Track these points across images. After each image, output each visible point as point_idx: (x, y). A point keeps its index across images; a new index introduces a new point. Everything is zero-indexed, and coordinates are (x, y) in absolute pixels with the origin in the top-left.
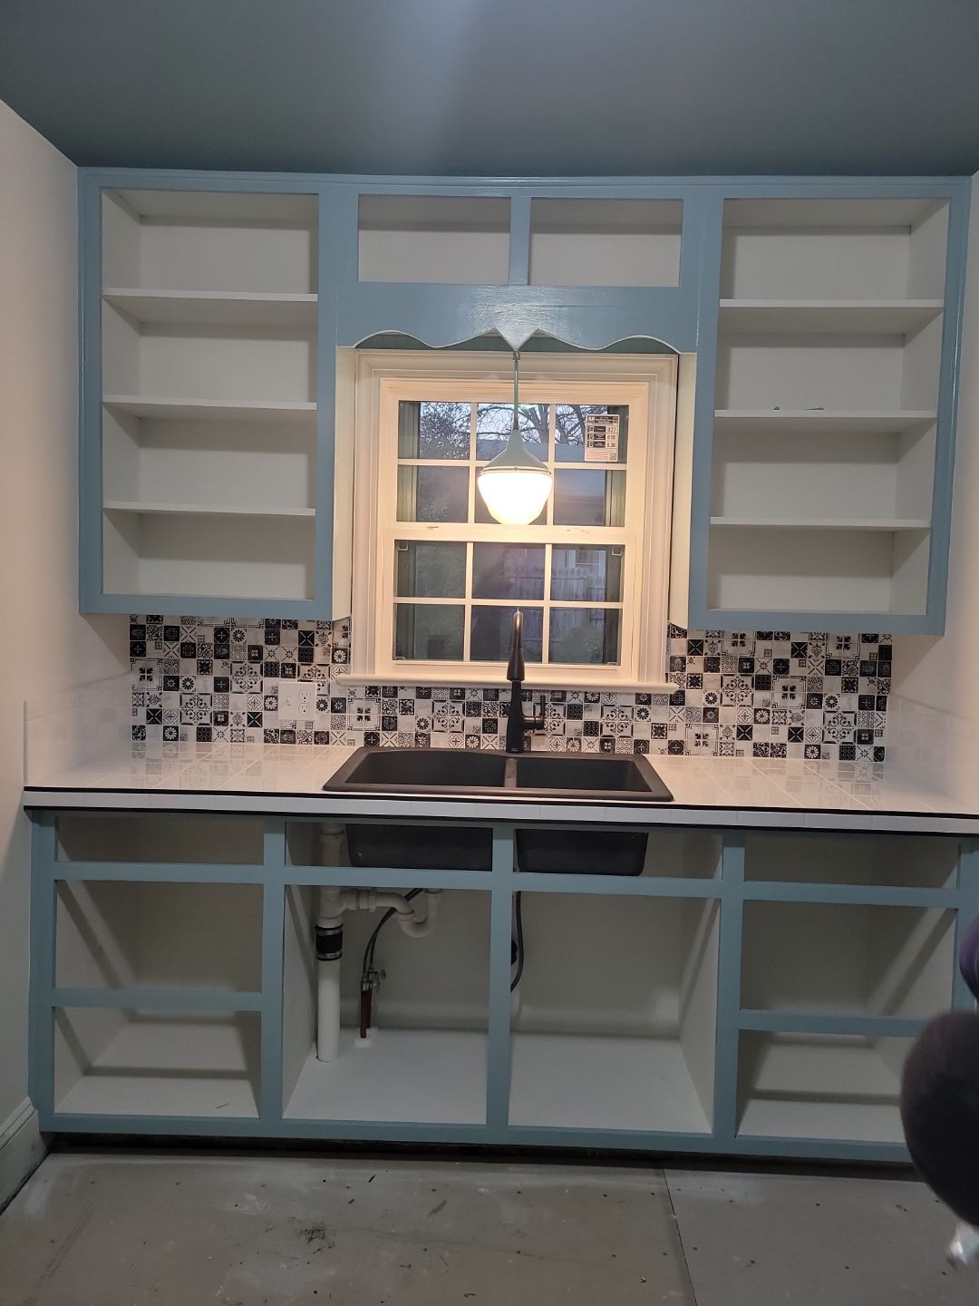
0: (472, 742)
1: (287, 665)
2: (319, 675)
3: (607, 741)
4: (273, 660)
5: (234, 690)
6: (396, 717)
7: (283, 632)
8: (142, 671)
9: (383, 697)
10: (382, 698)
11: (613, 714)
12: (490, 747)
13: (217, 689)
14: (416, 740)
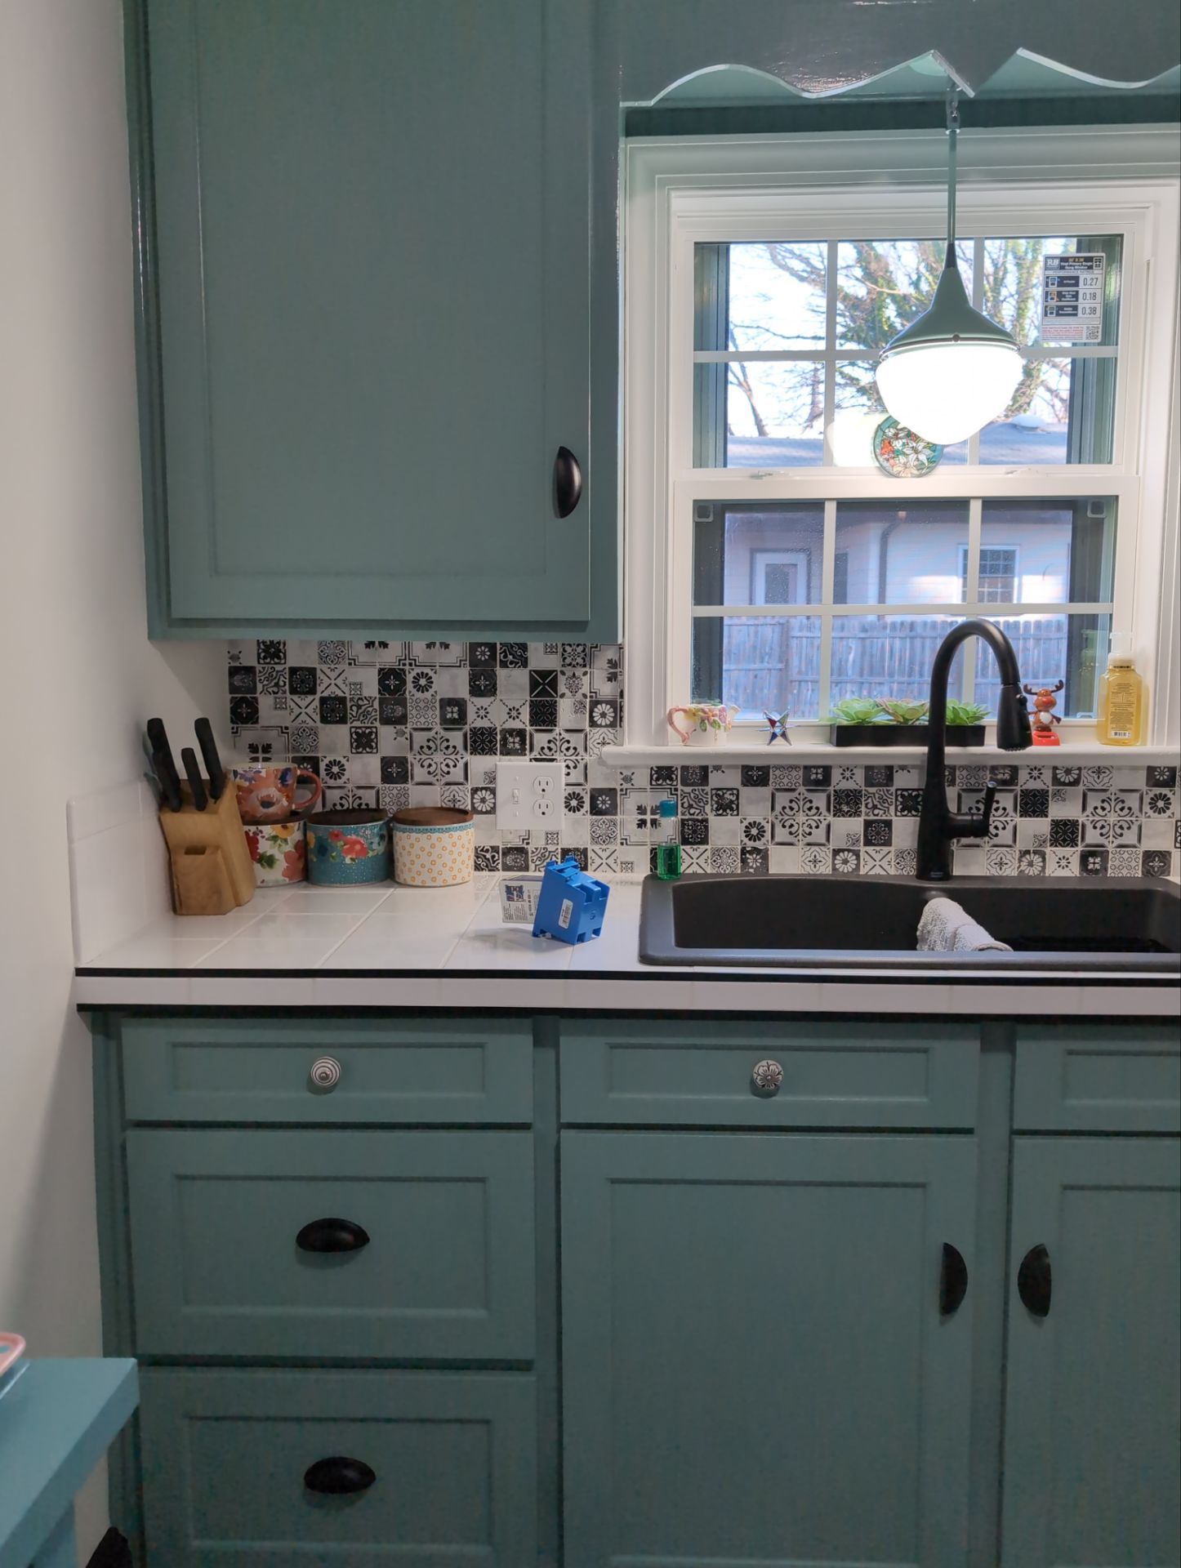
0: (845, 862)
1: (511, 732)
2: (568, 749)
3: (1093, 854)
4: (485, 724)
5: (417, 779)
6: (706, 820)
7: (501, 673)
8: (253, 748)
9: (682, 784)
10: (680, 787)
11: (1106, 805)
12: (877, 871)
13: (387, 778)
14: (744, 861)
